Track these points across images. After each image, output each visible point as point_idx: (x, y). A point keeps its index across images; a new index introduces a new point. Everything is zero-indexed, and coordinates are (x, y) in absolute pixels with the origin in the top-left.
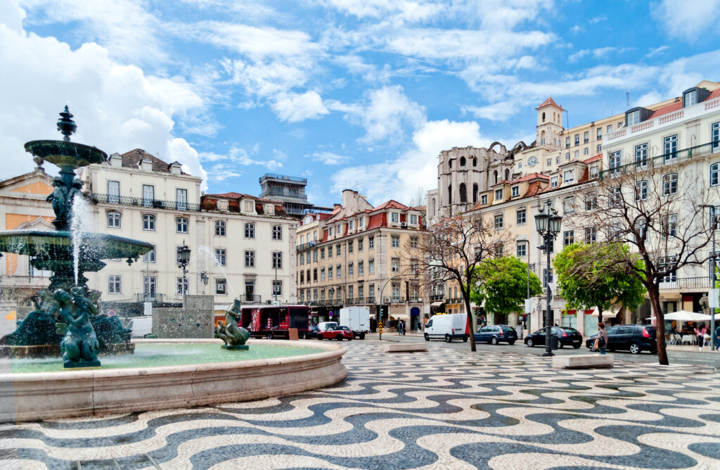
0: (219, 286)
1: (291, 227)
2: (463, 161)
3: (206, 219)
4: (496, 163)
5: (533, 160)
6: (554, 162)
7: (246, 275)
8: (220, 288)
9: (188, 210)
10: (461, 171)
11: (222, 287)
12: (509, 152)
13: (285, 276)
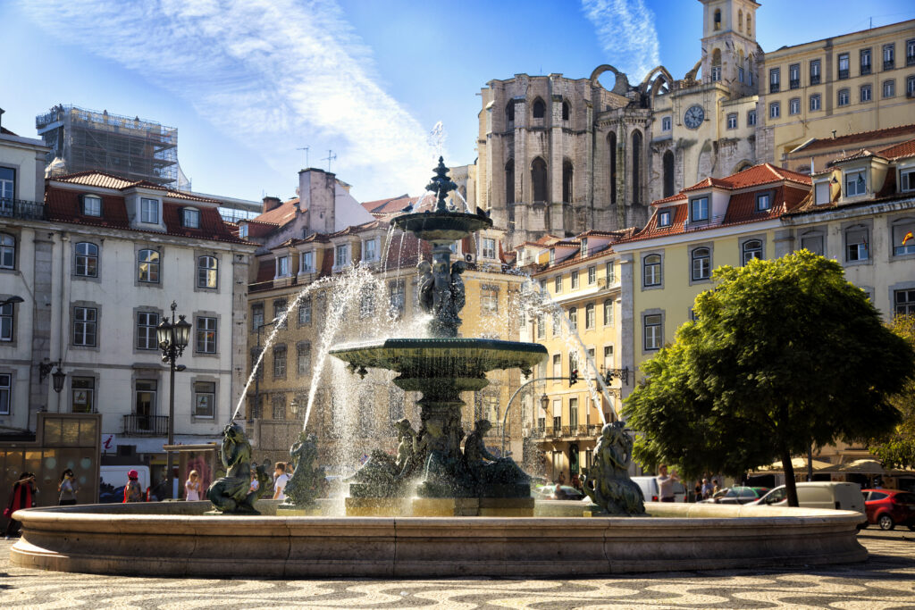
0: (77, 394)
1: (237, 259)
2: (540, 108)
3: (56, 238)
4: (612, 115)
5: (697, 114)
6: (742, 120)
7: (136, 368)
8: (80, 398)
9: (15, 215)
10: (535, 129)
11: (84, 395)
12: (636, 89)
13: (221, 372)
